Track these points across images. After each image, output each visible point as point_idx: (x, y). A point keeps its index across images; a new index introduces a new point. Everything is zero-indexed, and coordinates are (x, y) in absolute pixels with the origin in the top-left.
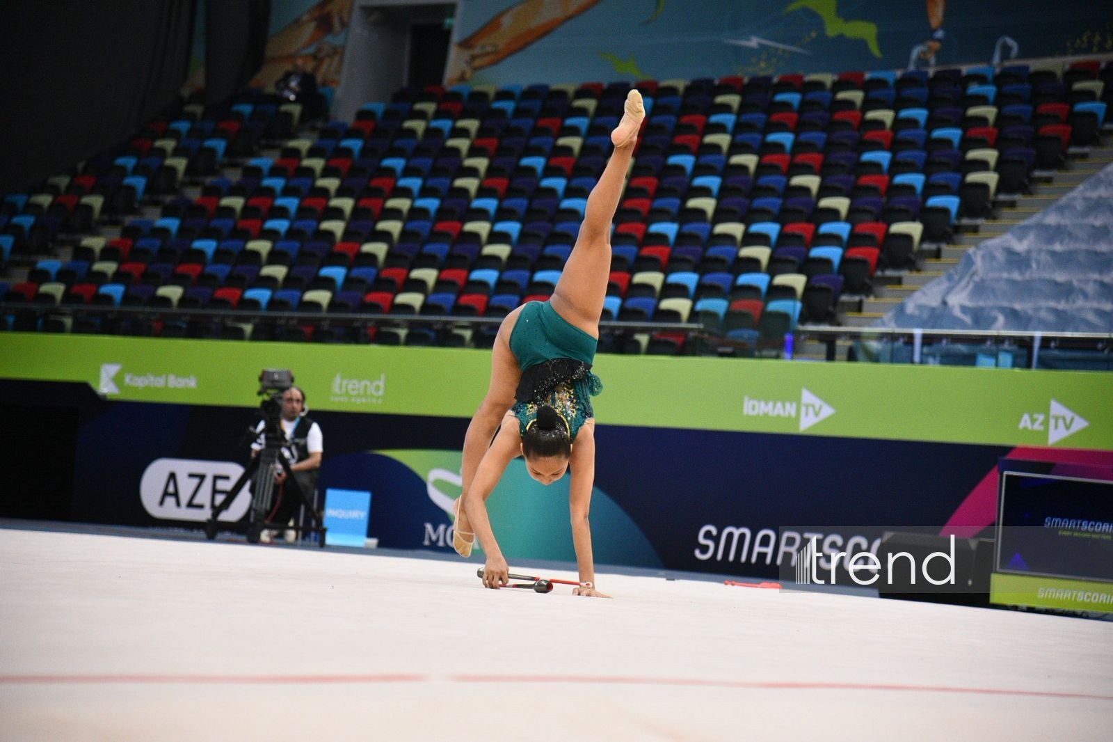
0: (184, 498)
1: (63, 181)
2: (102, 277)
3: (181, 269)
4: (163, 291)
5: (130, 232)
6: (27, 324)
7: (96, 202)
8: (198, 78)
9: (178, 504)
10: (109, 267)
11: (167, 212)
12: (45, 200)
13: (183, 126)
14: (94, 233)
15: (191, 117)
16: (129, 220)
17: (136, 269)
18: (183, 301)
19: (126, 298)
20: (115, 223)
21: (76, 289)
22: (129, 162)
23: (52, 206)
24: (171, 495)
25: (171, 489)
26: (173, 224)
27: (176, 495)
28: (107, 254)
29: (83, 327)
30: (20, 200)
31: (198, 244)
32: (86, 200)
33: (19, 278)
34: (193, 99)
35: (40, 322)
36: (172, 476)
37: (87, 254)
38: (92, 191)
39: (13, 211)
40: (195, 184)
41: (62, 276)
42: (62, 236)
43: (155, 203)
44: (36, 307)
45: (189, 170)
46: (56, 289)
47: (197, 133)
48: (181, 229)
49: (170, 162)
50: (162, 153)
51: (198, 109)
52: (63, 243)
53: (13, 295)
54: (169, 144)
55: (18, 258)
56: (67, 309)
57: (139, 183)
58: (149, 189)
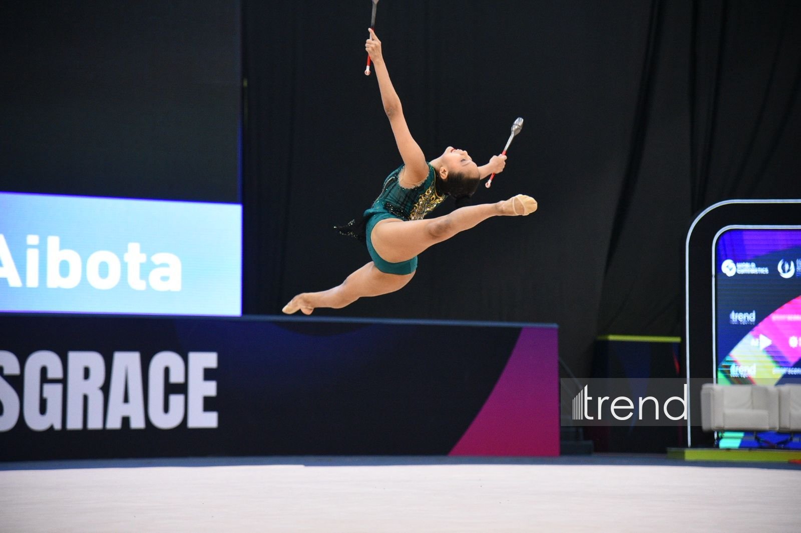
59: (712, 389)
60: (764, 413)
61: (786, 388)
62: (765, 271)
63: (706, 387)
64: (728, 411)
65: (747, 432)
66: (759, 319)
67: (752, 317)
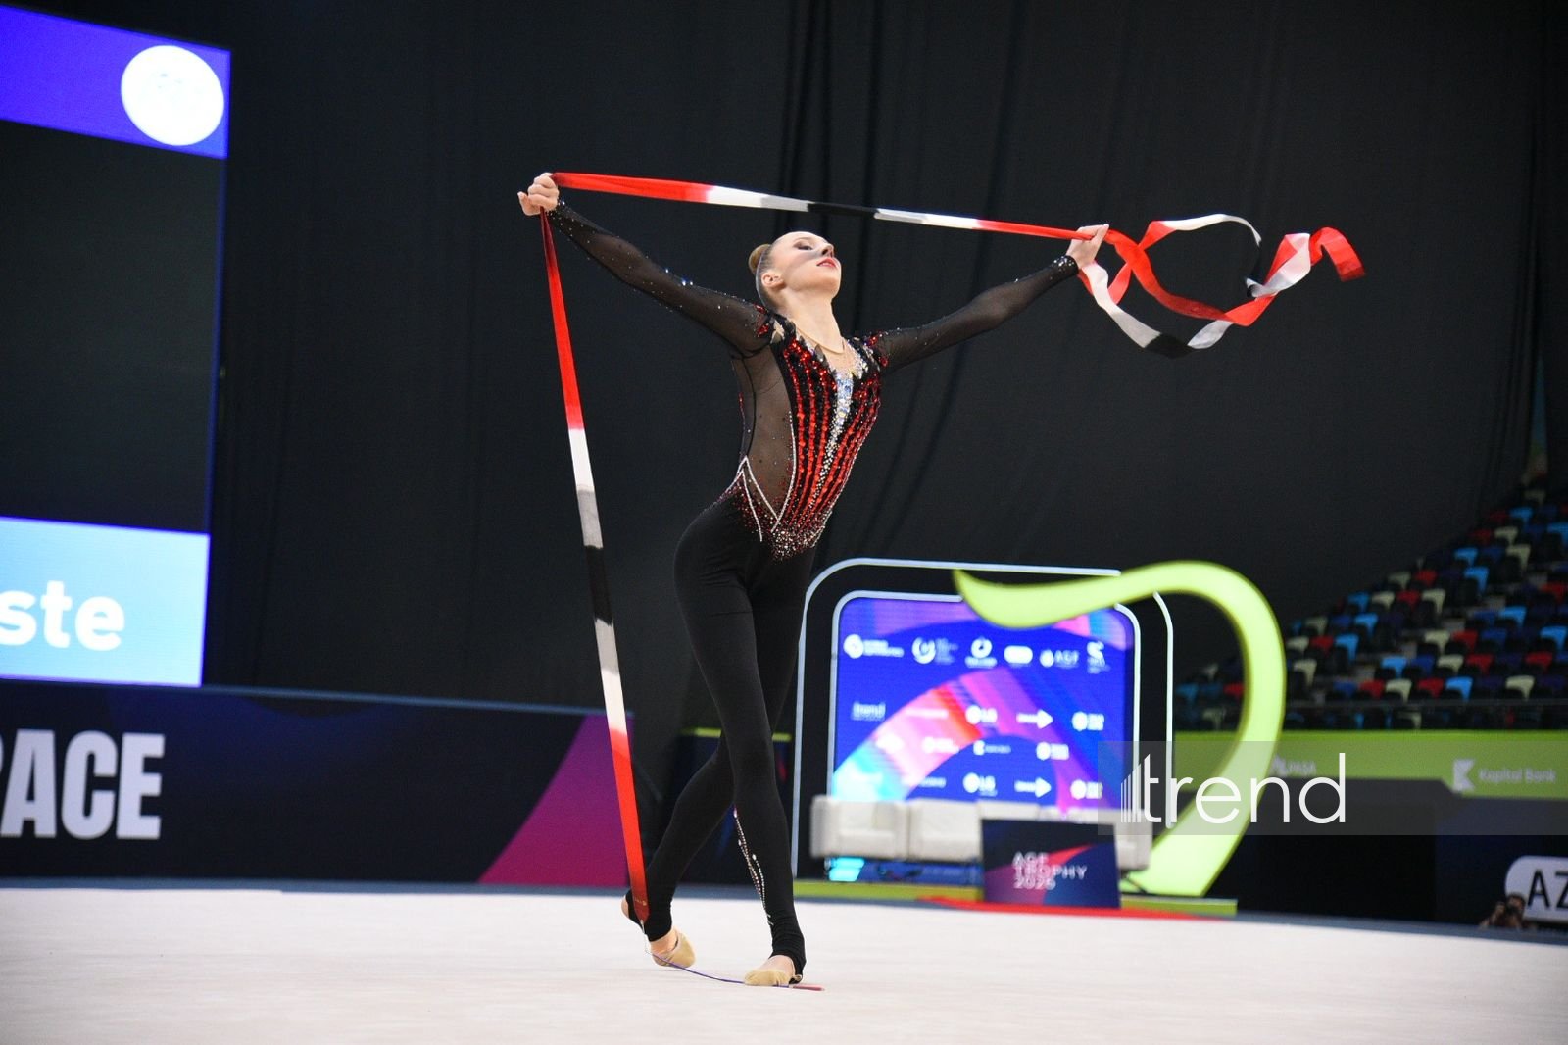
0: (1554, 898)
1: (1403, 579)
2: (1448, 672)
3: (1529, 660)
4: (1513, 683)
5: (1474, 625)
6: (1376, 722)
7: (1437, 596)
8: (1540, 463)
9: (1547, 904)
10: (1455, 661)
11: (1511, 602)
12: (1386, 598)
13: (1524, 514)
14: (1435, 626)
15: (1533, 504)
16: (1472, 612)
17: (1482, 661)
18: (1535, 691)
19: (1474, 691)
20: (1457, 616)
21: (1422, 686)
22: (1468, 554)
23: (1394, 604)
24: (1538, 895)
25: (1538, 888)
26: (1518, 614)
27: (1544, 893)
28: (1452, 648)
29: (1431, 723)
30: (1362, 600)
31: (1547, 633)
32: (1428, 595)
33: (1365, 677)
34: (1532, 486)
35: (1389, 721)
36: (1538, 876)
37: (1431, 650)
38: (1433, 586)
39: (1356, 611)
40: (1539, 571)
41: (1408, 673)
42: (1405, 633)
43: (1497, 593)
44: (1385, 705)
45: (1532, 558)
46: (1403, 687)
47: (1540, 519)
48: (1527, 618)
49: (1512, 550)
50: (1504, 542)
51: (1539, 495)
52: (1407, 640)
53: (1361, 695)
54: (1510, 533)
55: (1363, 656)
56: (1415, 705)
57: (1481, 574)
58: (1491, 580)
59: (825, 804)
60: (888, 835)
61: (919, 804)
62: (898, 652)
63: (819, 800)
64: (845, 832)
65: (868, 860)
66: (889, 714)
67: (878, 711)
